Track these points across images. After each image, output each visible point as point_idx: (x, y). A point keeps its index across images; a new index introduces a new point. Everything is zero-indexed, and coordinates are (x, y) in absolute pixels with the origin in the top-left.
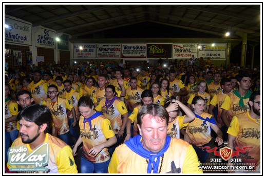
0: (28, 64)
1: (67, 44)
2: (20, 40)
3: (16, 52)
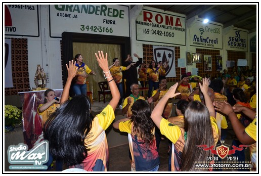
0: (218, 70)
2: (211, 43)
3: (206, 57)
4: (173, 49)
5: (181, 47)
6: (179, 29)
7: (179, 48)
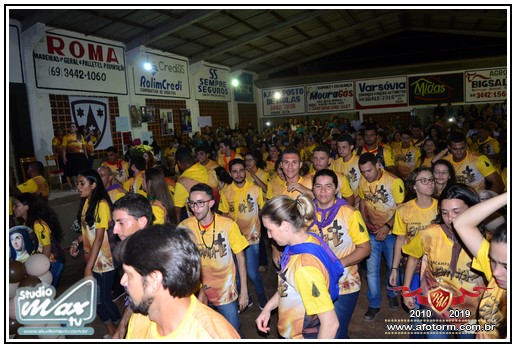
0: (185, 132)
1: (251, 90)
2: (170, 89)
3: (164, 112)
4: (106, 101)
5: (120, 98)
6: (114, 67)
7: (116, 99)
